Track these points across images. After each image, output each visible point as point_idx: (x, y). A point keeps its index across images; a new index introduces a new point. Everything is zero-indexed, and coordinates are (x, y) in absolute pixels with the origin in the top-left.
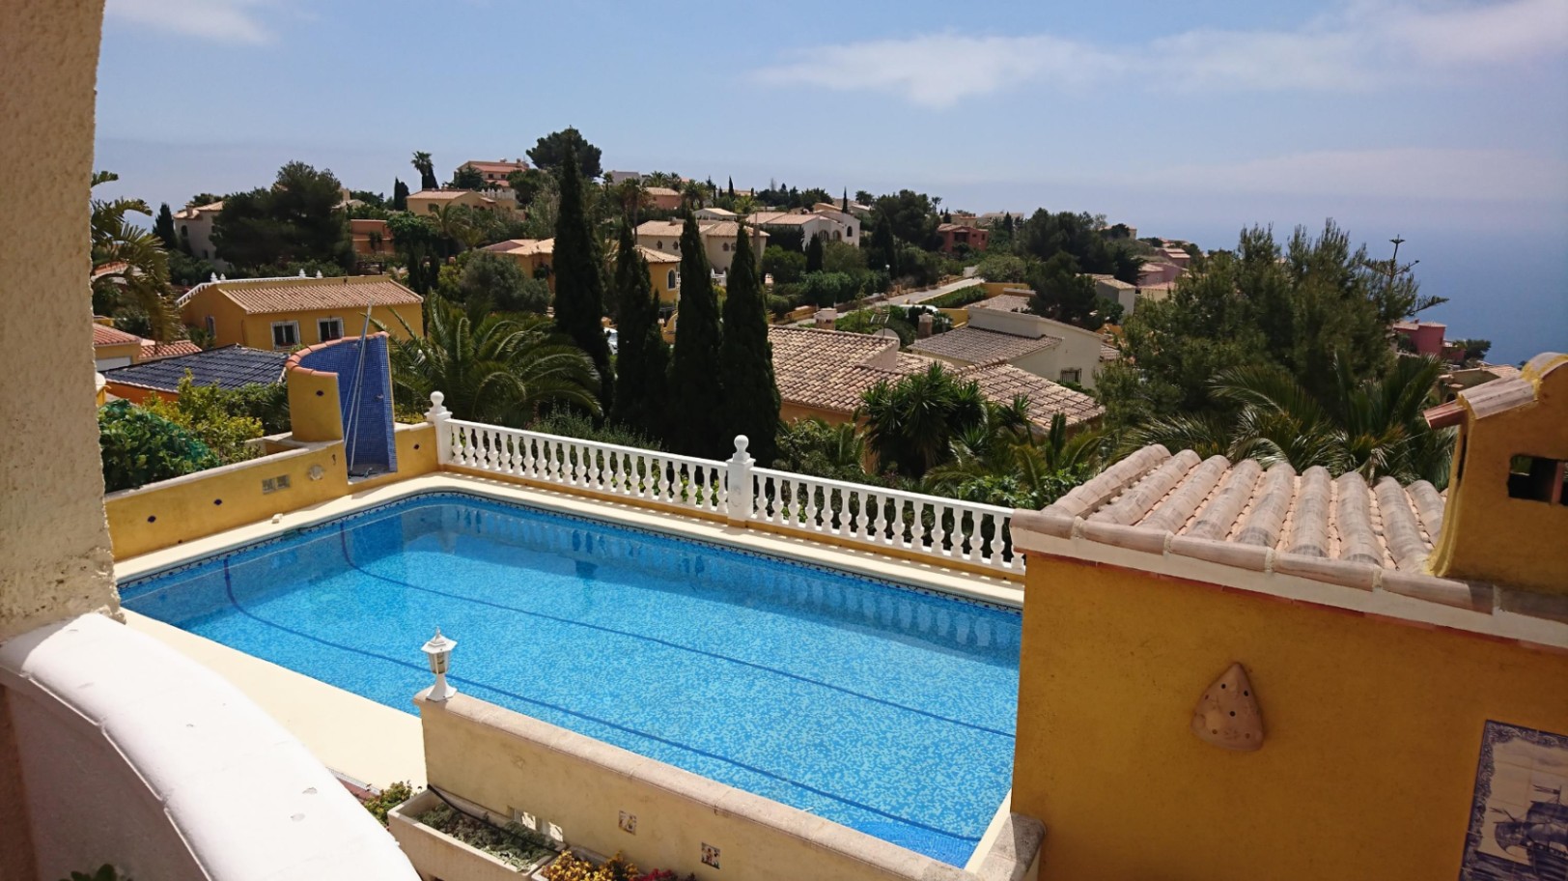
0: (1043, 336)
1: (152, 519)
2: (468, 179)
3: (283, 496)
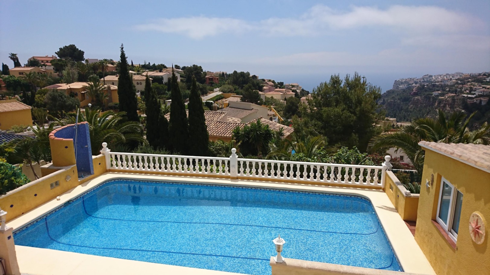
0: (253, 109)
1: (12, 206)
2: (33, 63)
3: (58, 189)
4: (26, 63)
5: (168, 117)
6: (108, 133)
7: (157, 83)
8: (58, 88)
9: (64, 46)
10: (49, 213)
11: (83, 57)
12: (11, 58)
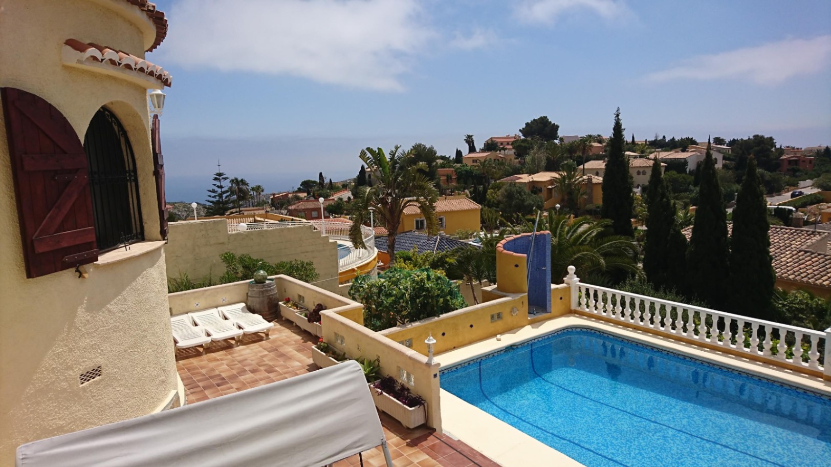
1: (443, 334)
2: (491, 146)
3: (499, 324)
4: (482, 146)
5: (687, 233)
6: (579, 251)
7: (674, 172)
8: (517, 181)
9: (532, 119)
10: (485, 356)
11: (557, 133)
12: (467, 141)
